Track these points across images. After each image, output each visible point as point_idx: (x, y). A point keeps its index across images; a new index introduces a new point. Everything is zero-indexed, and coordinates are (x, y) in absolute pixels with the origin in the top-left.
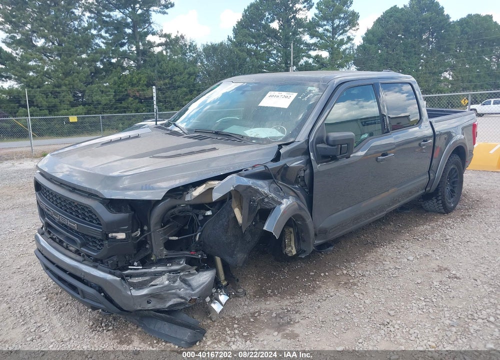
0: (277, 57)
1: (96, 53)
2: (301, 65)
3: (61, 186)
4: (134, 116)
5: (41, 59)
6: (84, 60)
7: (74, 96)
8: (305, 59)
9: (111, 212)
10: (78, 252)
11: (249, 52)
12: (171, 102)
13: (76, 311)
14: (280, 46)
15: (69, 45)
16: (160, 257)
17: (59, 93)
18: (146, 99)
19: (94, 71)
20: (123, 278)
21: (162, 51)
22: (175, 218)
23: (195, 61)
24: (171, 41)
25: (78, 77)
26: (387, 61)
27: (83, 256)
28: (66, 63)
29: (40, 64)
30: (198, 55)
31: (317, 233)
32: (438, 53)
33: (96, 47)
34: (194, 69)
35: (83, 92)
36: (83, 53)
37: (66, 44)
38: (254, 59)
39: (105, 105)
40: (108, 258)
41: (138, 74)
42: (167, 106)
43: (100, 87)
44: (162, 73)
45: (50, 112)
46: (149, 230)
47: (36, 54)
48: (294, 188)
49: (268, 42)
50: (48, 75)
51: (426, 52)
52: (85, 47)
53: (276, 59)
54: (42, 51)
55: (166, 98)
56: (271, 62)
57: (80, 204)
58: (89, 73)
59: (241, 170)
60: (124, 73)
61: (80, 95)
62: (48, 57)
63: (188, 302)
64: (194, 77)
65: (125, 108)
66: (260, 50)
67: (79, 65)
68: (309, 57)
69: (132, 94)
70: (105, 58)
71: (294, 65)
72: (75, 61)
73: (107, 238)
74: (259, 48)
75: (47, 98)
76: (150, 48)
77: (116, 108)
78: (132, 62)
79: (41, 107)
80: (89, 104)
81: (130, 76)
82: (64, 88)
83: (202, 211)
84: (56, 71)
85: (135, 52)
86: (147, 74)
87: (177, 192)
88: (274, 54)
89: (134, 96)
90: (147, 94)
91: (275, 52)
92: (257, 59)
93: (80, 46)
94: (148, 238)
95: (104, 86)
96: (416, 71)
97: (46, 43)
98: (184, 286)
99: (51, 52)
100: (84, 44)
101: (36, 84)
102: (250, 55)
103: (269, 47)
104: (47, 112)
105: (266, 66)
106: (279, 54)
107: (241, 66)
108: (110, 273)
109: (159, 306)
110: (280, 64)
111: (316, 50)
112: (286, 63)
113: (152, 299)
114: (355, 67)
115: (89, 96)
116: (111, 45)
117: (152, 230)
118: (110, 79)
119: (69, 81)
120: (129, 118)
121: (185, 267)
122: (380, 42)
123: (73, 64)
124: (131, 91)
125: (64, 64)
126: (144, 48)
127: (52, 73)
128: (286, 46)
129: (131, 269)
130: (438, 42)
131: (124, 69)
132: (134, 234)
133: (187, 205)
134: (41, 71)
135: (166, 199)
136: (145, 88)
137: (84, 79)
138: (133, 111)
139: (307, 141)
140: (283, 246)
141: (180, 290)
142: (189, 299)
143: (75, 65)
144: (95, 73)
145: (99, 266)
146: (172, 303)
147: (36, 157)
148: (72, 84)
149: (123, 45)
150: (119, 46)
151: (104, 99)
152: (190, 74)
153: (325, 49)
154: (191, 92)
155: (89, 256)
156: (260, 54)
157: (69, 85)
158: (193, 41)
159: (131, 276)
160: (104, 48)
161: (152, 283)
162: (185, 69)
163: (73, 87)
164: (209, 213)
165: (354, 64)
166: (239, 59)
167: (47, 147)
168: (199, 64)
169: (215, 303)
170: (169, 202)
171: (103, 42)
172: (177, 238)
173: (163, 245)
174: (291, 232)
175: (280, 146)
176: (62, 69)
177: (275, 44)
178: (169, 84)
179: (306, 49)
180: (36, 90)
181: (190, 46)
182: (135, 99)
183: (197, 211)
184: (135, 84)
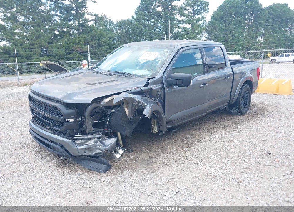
0: (161, 27)
1: (54, 25)
2: (175, 33)
3: (42, 98)
4: (77, 63)
5: (22, 29)
6: (47, 29)
7: (42, 51)
8: (177, 29)
9: (67, 109)
10: (51, 129)
11: (144, 25)
12: (98, 54)
13: (50, 159)
14: (162, 22)
15: (39, 21)
16: (90, 131)
17: (33, 49)
18: (84, 52)
19: (53, 36)
20: (72, 141)
21: (93, 24)
22: (97, 113)
23: (113, 30)
24: (98, 18)
25: (44, 39)
26: (225, 31)
27: (54, 131)
28: (37, 31)
29: (22, 31)
30: (114, 27)
31: (168, 122)
32: (255, 26)
33: (54, 21)
34: (112, 35)
35: (47, 48)
36: (47, 25)
37: (37, 20)
38: (147, 29)
39: (60, 56)
40: (66, 131)
41: (79, 38)
42: (96, 56)
43: (57, 45)
44: (93, 37)
45: (28, 60)
46: (85, 118)
47: (19, 26)
48: (155, 100)
49: (155, 19)
50: (26, 38)
51: (248, 26)
52: (48, 22)
53: (160, 29)
54: (23, 24)
55: (95, 52)
56: (157, 31)
57: (52, 106)
58: (51, 37)
59: (129, 90)
60: (71, 37)
61: (45, 50)
62: (26, 27)
63: (103, 152)
64: (112, 39)
65: (71, 58)
66: (151, 24)
67: (44, 32)
68: (179, 28)
69: (76, 50)
70: (59, 28)
71: (170, 32)
72: (42, 29)
73: (65, 121)
74: (150, 23)
75: (26, 51)
76: (86, 22)
77: (66, 58)
78: (76, 30)
79: (23, 57)
80: (51, 55)
81: (74, 39)
82: (36, 45)
83: (110, 110)
84: (31, 36)
85: (78, 25)
86: (84, 38)
87: (98, 100)
88: (159, 26)
89: (77, 51)
90: (84, 49)
91: (159, 25)
92: (149, 29)
93: (45, 21)
94: (84, 122)
95: (59, 45)
96: (242, 37)
97: (25, 19)
98: (101, 144)
99: (28, 24)
100: (47, 20)
101: (19, 43)
102: (145, 27)
103: (156, 22)
104: (26, 59)
105: (154, 33)
106: (162, 26)
107: (139, 33)
108: (67, 138)
109: (90, 154)
110: (162, 32)
111: (183, 24)
112: (166, 32)
113: (86, 150)
114: (206, 34)
115: (50, 50)
116: (63, 21)
117: (86, 118)
118: (63, 40)
119: (39, 42)
120: (74, 64)
121: (102, 136)
122: (221, 19)
123: (41, 31)
124: (75, 47)
125: (35, 31)
126: (82, 22)
127: (29, 37)
128: (166, 21)
129: (76, 136)
130: (255, 20)
131: (71, 35)
132: (78, 120)
133: (103, 106)
134: (22, 36)
135: (93, 104)
136: (83, 46)
137: (48, 41)
138: (76, 60)
139: (163, 77)
140: (151, 128)
141: (100, 146)
142: (104, 151)
143: (42, 32)
144: (54, 37)
145: (61, 135)
146: (96, 153)
147: (21, 86)
148: (41, 44)
149: (70, 20)
150: (68, 21)
151: (59, 53)
152: (110, 38)
153: (189, 23)
154: (110, 48)
155: (57, 131)
156: (150, 26)
157: (39, 44)
158: (111, 19)
159: (77, 140)
160: (59, 22)
161: (86, 143)
162: (107, 35)
163: (41, 45)
164: (113, 111)
165: (206, 32)
166: (139, 29)
167: (27, 80)
168: (115, 32)
169: (117, 154)
170: (94, 105)
171: (59, 19)
172: (98, 122)
173: (91, 126)
174: (155, 122)
175: (149, 79)
176: (34, 35)
177: (159, 20)
178: (97, 43)
179: (178, 24)
180: (20, 47)
181: (109, 21)
182: (78, 52)
183: (107, 110)
184: (78, 44)
